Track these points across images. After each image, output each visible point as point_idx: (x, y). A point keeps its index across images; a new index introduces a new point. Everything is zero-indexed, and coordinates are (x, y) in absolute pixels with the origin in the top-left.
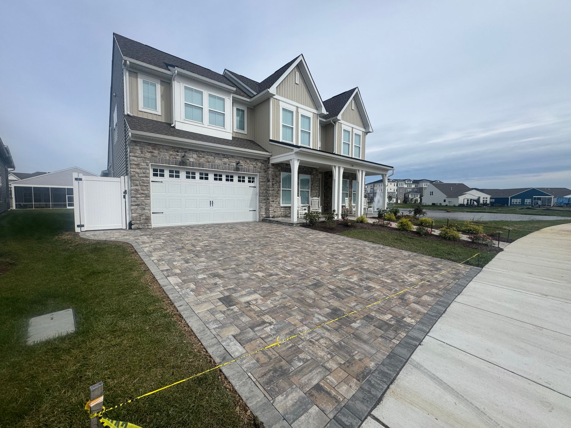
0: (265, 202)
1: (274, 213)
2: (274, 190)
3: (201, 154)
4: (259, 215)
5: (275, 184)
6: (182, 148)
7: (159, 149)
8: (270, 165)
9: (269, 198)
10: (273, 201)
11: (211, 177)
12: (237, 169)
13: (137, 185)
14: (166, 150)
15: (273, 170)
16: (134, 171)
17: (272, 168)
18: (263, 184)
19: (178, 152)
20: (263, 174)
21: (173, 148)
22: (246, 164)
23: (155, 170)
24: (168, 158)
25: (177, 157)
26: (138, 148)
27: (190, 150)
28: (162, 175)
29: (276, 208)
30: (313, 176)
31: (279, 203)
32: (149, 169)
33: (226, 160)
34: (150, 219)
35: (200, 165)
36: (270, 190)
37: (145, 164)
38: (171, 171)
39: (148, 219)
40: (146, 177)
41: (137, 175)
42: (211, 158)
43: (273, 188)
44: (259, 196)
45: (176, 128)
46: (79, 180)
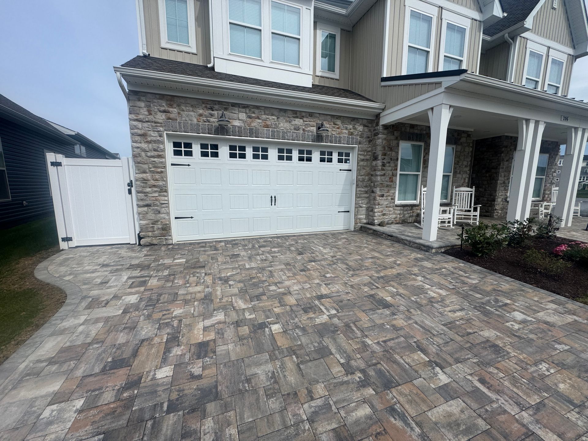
0: (367, 198)
1: (382, 217)
2: (384, 175)
3: (254, 113)
4: (356, 219)
5: (388, 165)
6: (220, 103)
7: (179, 106)
8: (380, 128)
9: (375, 189)
10: (382, 196)
11: (273, 153)
12: (319, 138)
13: (144, 172)
14: (192, 106)
15: (384, 136)
16: (138, 148)
17: (383, 134)
18: (365, 163)
19: (212, 109)
20: (365, 146)
21: (204, 102)
22: (334, 127)
23: (176, 145)
24: (195, 121)
25: (212, 120)
26: (142, 104)
27: (234, 105)
28: (189, 154)
29: (387, 207)
30: (459, 148)
31: (392, 199)
32: (163, 143)
33: (298, 122)
34: (170, 229)
35: (252, 132)
36: (377, 175)
37: (156, 134)
38: (203, 146)
39: (166, 229)
40: (159, 156)
41: (143, 154)
42: (271, 120)
43: (383, 172)
44: (357, 186)
45: (216, 70)
46: (54, 164)
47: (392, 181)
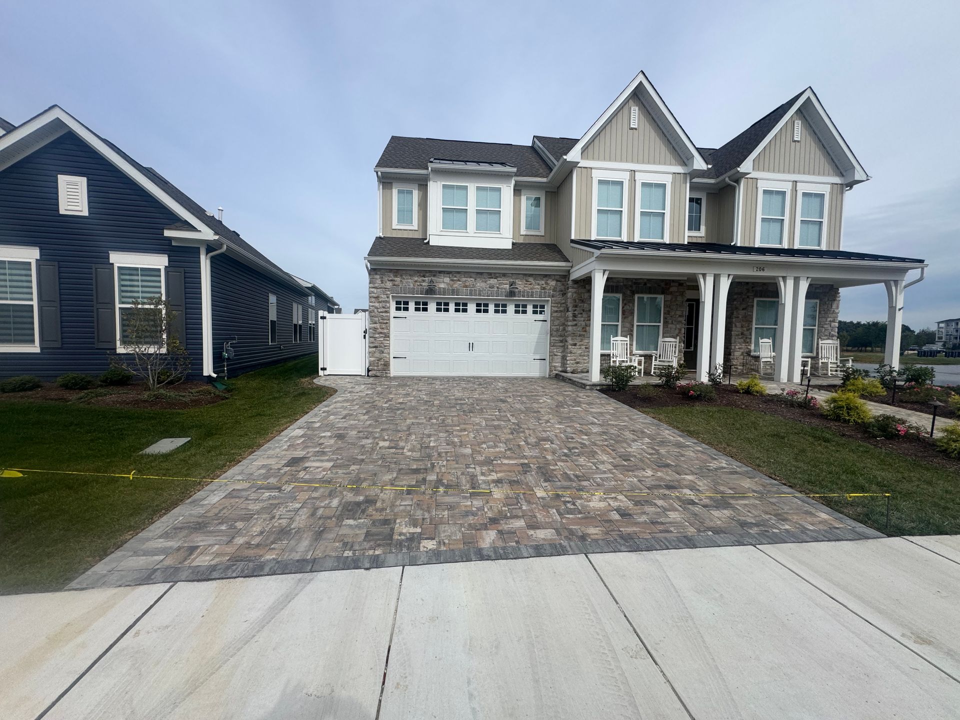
0: (562, 346)
1: (575, 365)
2: (576, 325)
3: (456, 277)
4: (550, 367)
5: (579, 315)
6: (430, 271)
7: (401, 276)
8: (570, 283)
9: (567, 339)
10: (575, 345)
11: (472, 308)
12: (512, 294)
13: (376, 323)
14: (410, 275)
15: (574, 290)
16: (373, 306)
17: (573, 288)
18: (559, 314)
19: (424, 276)
20: (559, 298)
21: (418, 271)
22: (526, 284)
23: (398, 303)
24: (412, 286)
25: (424, 284)
26: (378, 277)
27: (440, 272)
28: (406, 309)
29: (580, 356)
31: (586, 348)
32: (389, 302)
33: (493, 281)
34: (389, 365)
35: (453, 292)
36: (569, 326)
37: (385, 296)
38: (417, 303)
39: (387, 365)
40: (386, 312)
41: (376, 310)
42: (470, 281)
43: (575, 322)
44: (551, 335)
45: (431, 244)
46: (323, 318)
47: (585, 331)
